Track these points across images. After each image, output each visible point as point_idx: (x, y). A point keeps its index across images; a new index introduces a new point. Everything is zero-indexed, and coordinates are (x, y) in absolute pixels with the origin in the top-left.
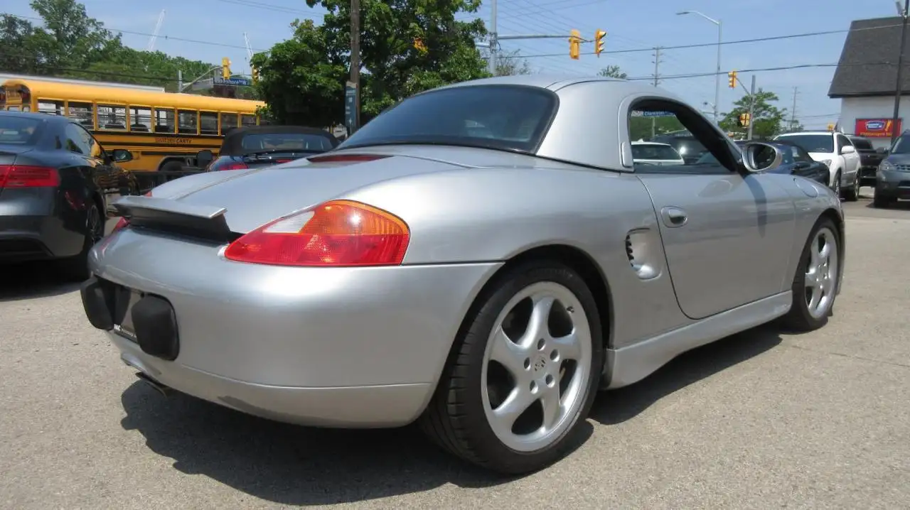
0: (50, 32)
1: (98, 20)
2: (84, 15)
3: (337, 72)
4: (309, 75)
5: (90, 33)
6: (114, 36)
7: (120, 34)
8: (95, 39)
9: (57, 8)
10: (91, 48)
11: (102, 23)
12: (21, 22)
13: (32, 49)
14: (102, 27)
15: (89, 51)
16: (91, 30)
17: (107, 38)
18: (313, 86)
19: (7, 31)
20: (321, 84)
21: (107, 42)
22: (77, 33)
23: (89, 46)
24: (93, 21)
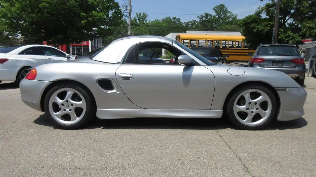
0: (217, 17)
1: (231, 11)
2: (227, 10)
3: (270, 24)
4: (257, 26)
5: (228, 16)
6: (235, 16)
7: (237, 15)
8: (229, 17)
9: (220, 9)
10: (228, 20)
11: (232, 12)
12: (209, 15)
13: (211, 22)
14: (232, 13)
15: (227, 21)
16: (228, 14)
17: (233, 17)
18: (258, 30)
19: (206, 18)
20: (261, 29)
21: (233, 18)
22: (224, 16)
23: (227, 20)
24: (229, 12)
